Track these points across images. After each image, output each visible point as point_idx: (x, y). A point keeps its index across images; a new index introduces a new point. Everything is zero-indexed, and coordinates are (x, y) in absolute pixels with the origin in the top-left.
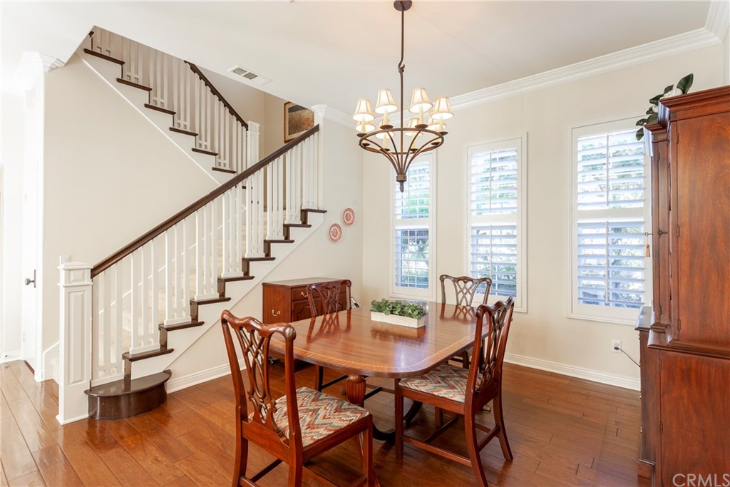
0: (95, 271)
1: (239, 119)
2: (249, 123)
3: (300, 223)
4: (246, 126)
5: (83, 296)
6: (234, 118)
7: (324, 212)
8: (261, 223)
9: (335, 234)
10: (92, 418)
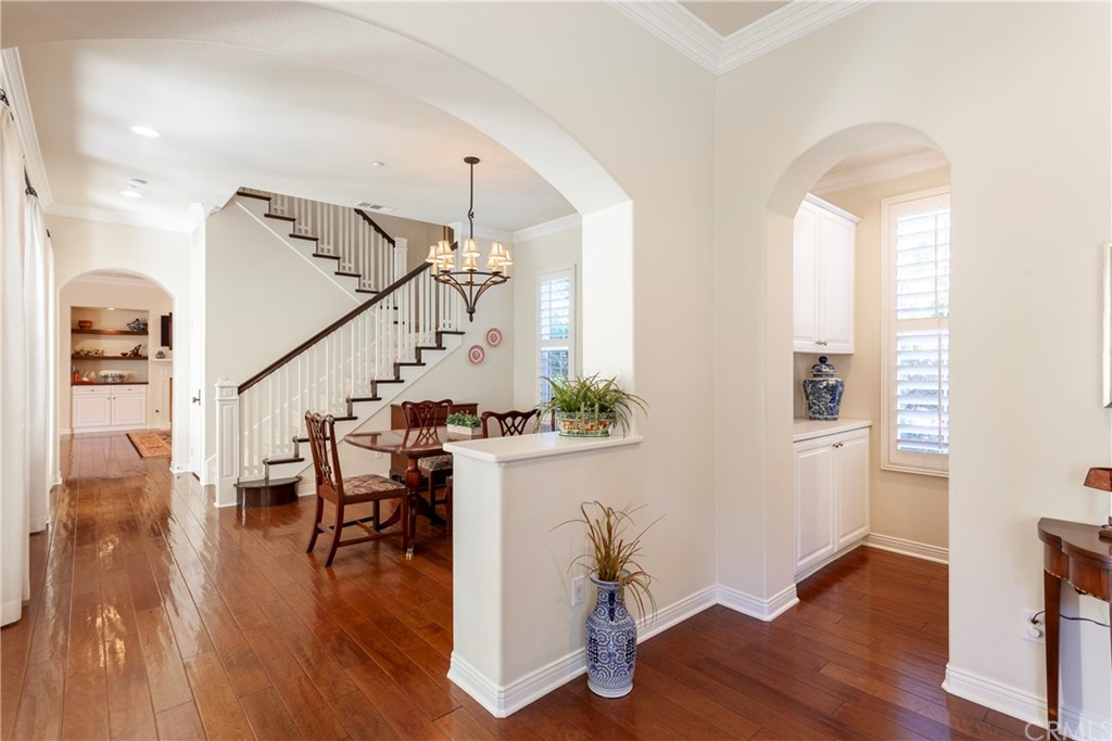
0: (241, 389)
1: (385, 236)
2: (396, 239)
3: (435, 345)
4: (393, 242)
5: (232, 409)
6: (380, 236)
7: (462, 333)
8: (391, 346)
9: (475, 356)
10: (239, 507)
